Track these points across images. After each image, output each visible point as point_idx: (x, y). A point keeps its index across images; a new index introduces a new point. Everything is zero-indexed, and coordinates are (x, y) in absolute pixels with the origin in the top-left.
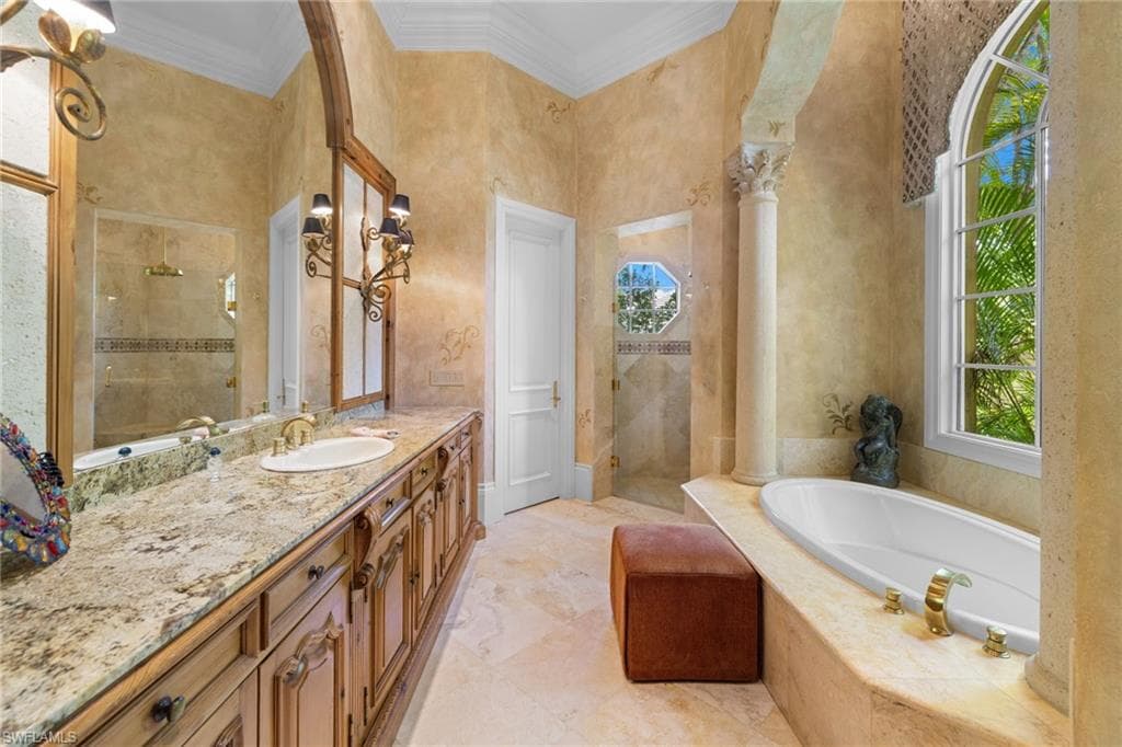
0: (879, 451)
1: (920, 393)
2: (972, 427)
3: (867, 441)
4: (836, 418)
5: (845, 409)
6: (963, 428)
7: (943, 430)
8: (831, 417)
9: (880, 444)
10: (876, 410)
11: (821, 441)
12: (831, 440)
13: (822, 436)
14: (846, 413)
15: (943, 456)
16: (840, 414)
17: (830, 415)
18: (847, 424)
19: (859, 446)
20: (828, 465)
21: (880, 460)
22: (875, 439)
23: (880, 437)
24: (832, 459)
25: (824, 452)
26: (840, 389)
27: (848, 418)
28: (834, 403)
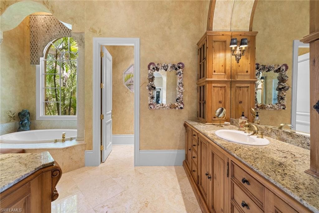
0: (26, 123)
1: (35, 108)
2: (46, 114)
3: (23, 121)
4: (11, 117)
5: (13, 114)
6: (44, 114)
7: (41, 116)
8: (9, 117)
9: (26, 121)
10: (25, 113)
11: (6, 124)
12: (10, 123)
13: (7, 123)
14: (14, 116)
15: (41, 121)
16: (12, 116)
17: (9, 116)
18: (14, 118)
19: (20, 123)
20: (9, 131)
21: (26, 125)
22: (25, 120)
23: (26, 119)
24: (10, 128)
25: (7, 127)
26: (12, 109)
27: (14, 117)
28: (10, 113)
